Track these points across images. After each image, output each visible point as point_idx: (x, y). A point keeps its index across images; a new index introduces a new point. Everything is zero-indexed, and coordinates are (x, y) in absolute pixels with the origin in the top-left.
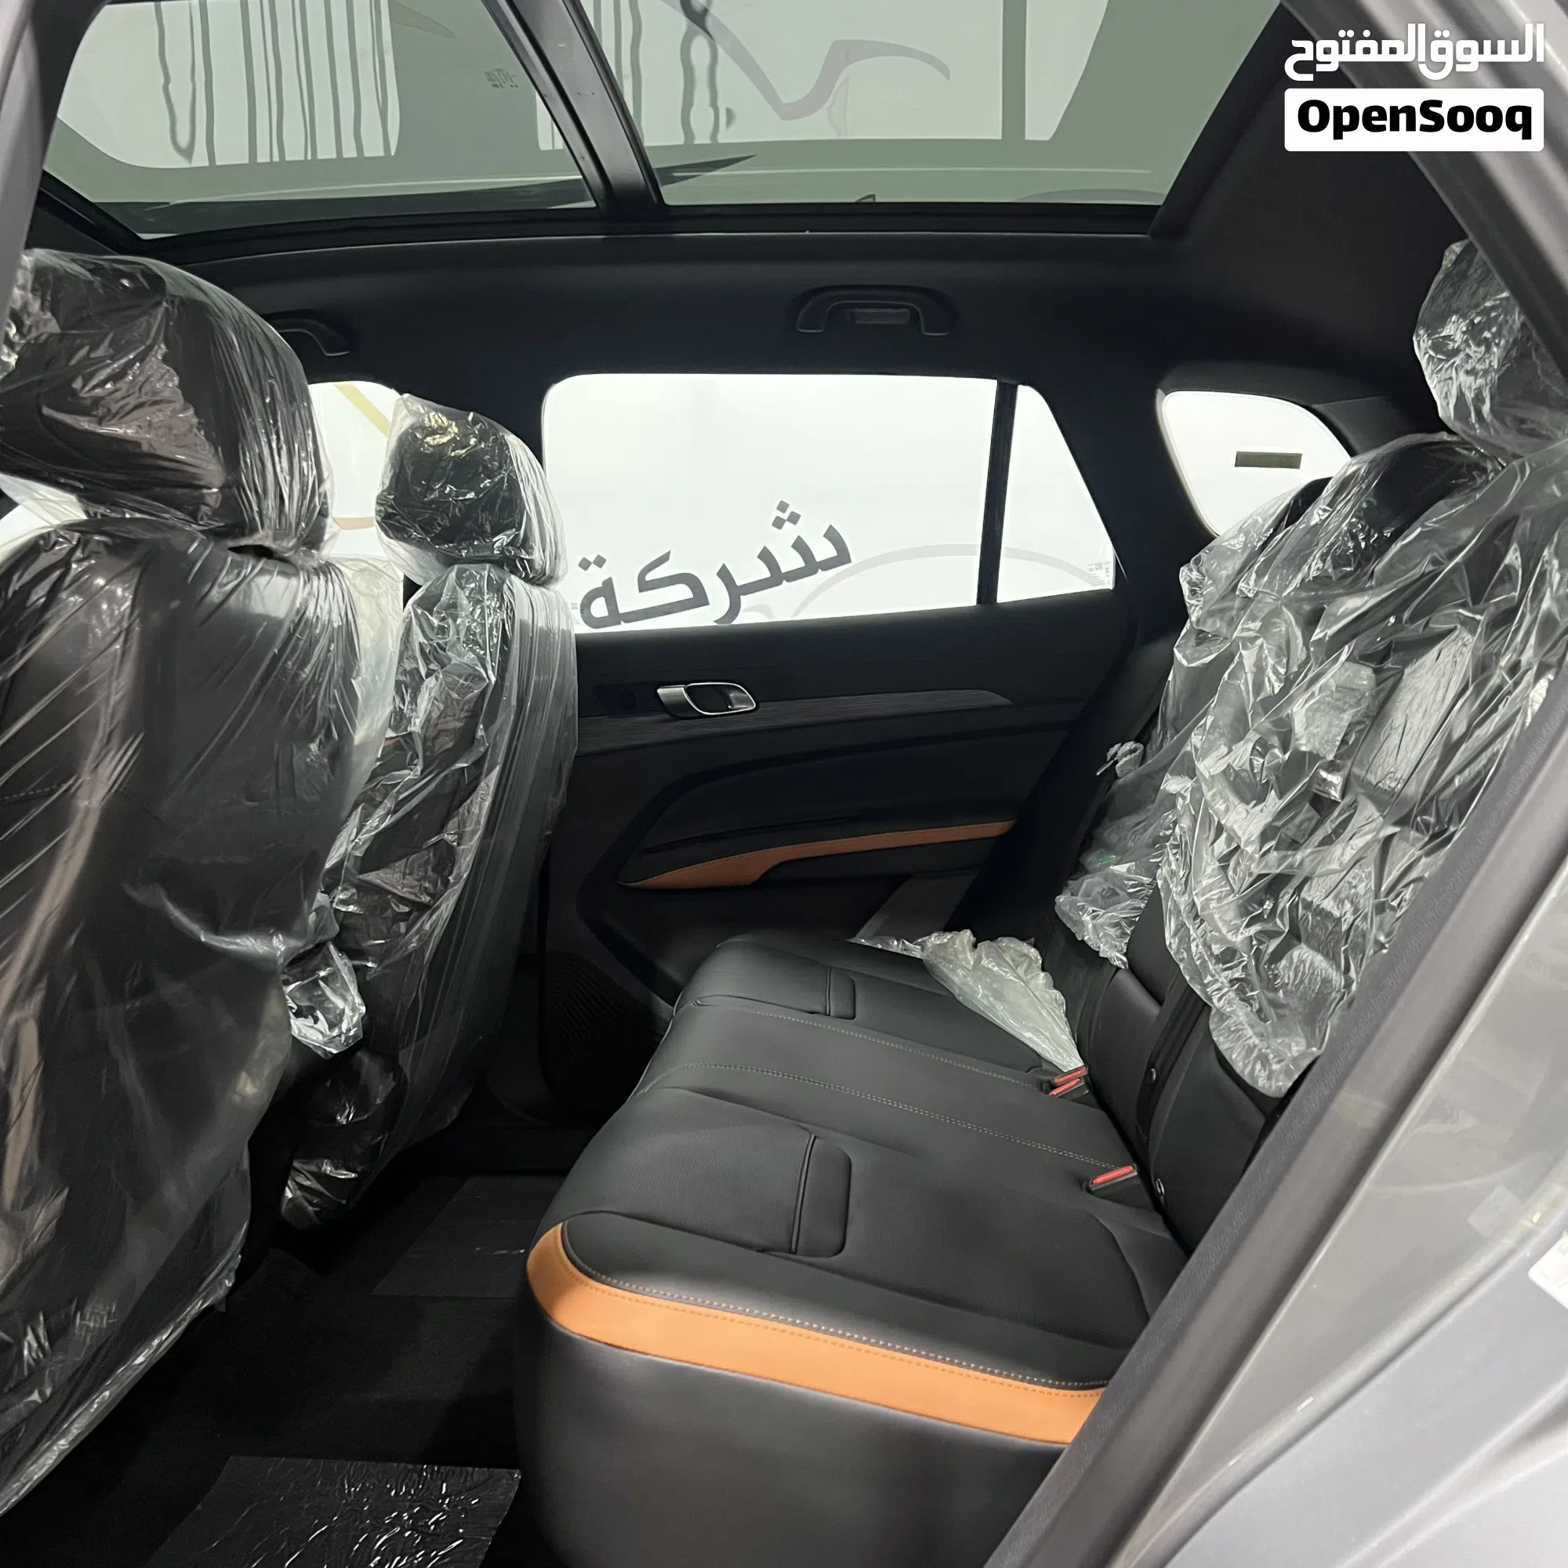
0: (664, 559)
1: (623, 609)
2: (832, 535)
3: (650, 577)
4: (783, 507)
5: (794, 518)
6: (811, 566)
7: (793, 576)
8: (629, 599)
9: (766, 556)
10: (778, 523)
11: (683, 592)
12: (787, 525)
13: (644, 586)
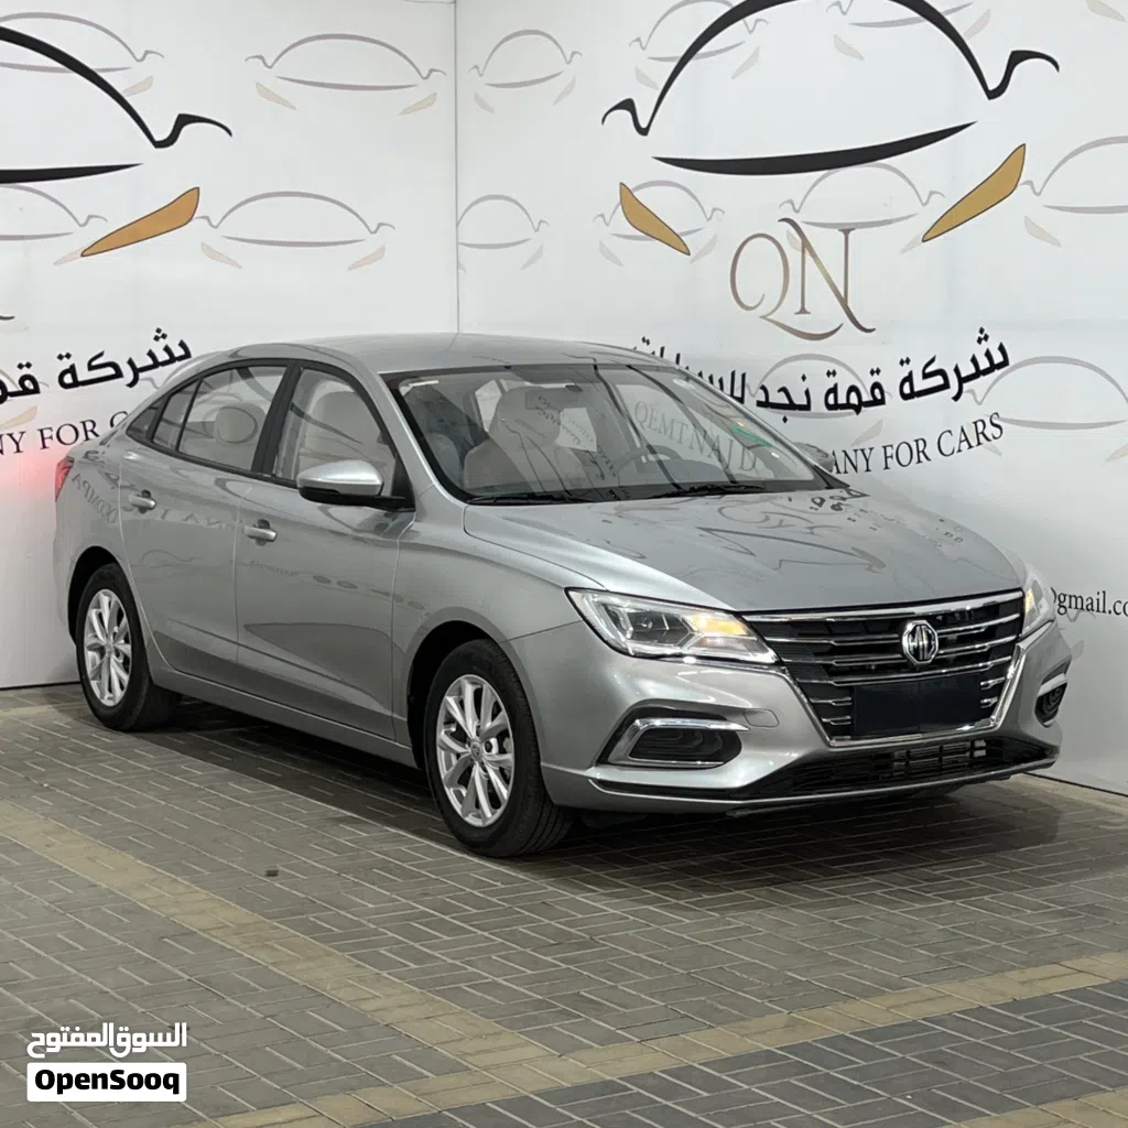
0: (101, 355)
1: (80, 379)
2: (182, 345)
3: (94, 363)
4: (158, 331)
5: (164, 336)
6: (173, 359)
7: (165, 363)
8: (83, 374)
9: (151, 354)
10: (156, 338)
11: (110, 371)
12: (161, 340)
13: (91, 368)
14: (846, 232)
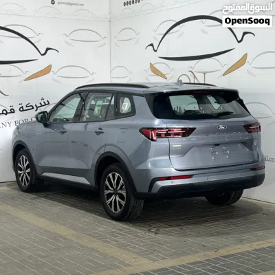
14: (205, 74)
